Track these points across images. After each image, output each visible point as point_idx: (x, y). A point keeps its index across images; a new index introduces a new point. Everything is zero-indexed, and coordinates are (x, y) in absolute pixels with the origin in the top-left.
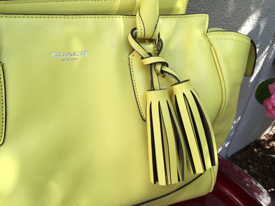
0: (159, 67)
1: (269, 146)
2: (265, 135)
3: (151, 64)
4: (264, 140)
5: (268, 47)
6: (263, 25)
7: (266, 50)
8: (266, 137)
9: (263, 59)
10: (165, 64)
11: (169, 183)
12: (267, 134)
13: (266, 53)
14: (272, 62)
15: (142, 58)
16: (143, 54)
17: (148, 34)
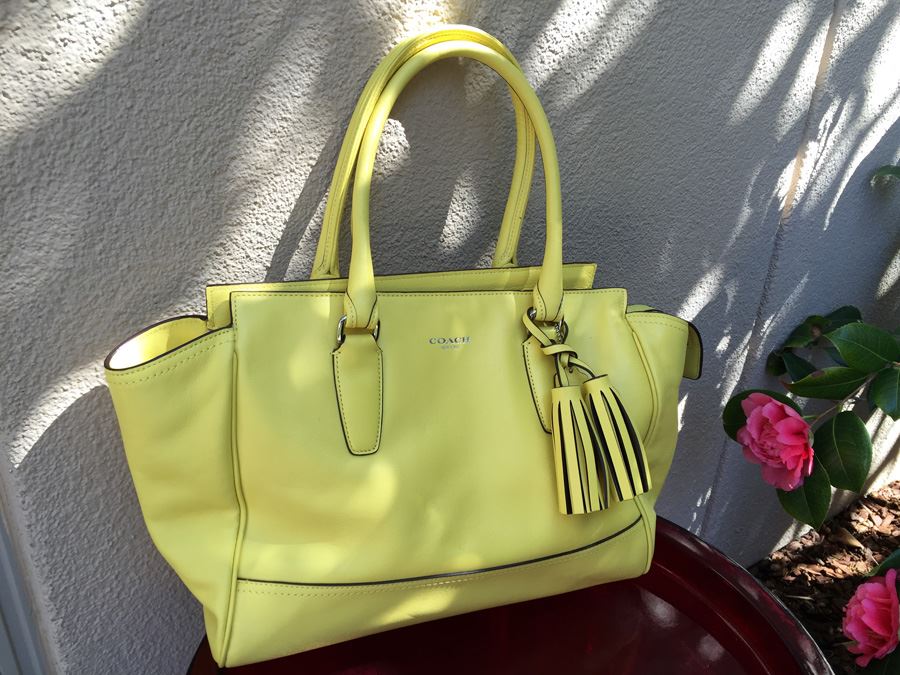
0: (565, 359)
1: (793, 575)
2: (780, 551)
3: (555, 355)
4: (778, 561)
5: (750, 333)
6: (731, 293)
7: (746, 341)
8: (786, 554)
9: (743, 359)
10: (573, 354)
11: (588, 511)
12: (784, 548)
13: (746, 347)
14: (764, 365)
15: (543, 346)
16: (545, 341)
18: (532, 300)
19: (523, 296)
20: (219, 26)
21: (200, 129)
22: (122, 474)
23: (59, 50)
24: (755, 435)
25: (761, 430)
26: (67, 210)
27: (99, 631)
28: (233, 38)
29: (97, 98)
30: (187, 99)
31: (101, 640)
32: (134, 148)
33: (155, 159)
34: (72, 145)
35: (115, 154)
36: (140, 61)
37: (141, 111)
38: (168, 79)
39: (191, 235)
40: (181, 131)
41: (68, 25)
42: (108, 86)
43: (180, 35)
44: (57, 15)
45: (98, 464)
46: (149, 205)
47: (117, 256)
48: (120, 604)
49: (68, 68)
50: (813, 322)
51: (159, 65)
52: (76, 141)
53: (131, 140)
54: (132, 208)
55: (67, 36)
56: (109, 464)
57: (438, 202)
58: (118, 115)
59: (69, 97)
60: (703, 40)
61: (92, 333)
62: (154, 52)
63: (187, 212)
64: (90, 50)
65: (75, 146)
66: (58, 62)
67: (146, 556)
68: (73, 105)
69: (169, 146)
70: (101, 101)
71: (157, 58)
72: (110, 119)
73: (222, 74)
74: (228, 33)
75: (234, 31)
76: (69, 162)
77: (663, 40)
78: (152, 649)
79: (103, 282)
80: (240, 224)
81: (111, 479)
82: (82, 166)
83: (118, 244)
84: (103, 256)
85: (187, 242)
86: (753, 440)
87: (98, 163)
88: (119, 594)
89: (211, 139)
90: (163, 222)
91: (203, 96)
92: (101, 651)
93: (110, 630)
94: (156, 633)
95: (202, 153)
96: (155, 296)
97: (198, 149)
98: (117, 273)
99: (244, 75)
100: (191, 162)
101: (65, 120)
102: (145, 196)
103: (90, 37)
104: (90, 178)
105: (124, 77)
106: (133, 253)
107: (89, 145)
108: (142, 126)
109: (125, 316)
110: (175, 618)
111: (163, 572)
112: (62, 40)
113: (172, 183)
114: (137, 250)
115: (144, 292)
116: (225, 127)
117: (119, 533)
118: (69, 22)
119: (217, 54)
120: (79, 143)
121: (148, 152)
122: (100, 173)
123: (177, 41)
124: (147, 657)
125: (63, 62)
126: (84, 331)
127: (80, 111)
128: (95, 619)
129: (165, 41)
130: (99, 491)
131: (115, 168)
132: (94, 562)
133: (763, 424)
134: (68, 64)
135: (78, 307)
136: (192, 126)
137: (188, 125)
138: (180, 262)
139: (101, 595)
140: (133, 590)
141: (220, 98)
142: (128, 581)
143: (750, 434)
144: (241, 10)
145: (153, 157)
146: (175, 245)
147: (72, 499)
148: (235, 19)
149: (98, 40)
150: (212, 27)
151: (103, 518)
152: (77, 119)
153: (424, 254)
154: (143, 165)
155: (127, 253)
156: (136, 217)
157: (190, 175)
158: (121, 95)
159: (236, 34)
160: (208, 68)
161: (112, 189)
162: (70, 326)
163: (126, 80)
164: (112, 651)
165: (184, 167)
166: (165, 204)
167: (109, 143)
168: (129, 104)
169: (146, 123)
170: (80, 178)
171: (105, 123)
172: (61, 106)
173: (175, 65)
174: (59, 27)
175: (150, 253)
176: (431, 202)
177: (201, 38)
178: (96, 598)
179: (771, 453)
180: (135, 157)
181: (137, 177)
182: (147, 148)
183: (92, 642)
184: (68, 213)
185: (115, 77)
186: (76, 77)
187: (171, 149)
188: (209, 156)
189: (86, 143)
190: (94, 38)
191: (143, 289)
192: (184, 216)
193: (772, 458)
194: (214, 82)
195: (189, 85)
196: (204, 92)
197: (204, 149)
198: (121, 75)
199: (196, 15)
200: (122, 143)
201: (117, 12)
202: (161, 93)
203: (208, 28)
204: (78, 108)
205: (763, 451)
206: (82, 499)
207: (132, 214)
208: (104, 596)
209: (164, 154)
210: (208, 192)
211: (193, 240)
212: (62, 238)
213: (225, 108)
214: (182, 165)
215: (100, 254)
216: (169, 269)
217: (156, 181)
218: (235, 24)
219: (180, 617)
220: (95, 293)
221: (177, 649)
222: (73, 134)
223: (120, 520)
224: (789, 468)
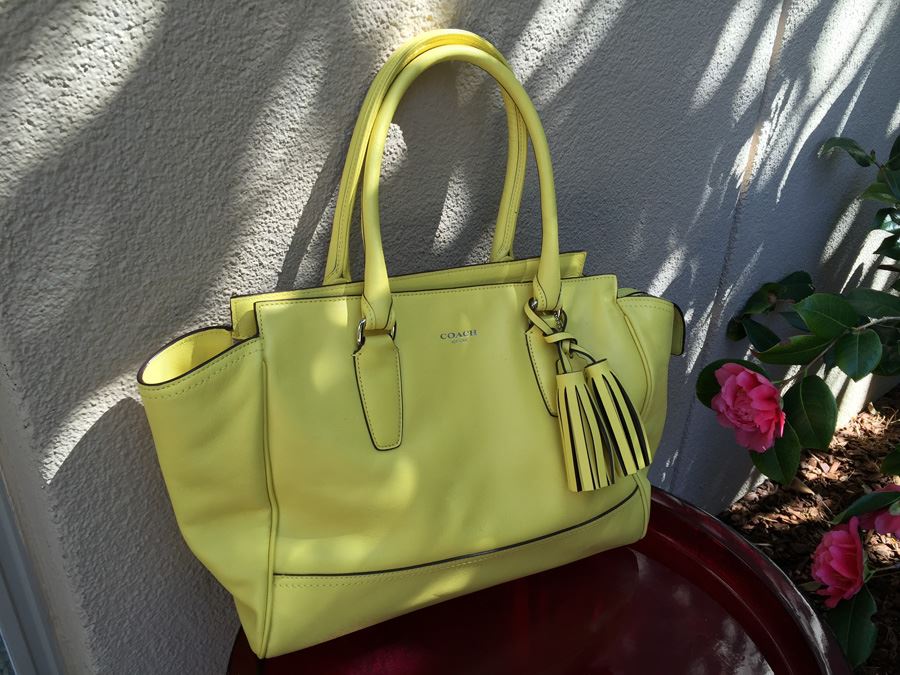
0: (566, 346)
1: (752, 523)
2: (739, 502)
3: (557, 343)
4: (737, 512)
5: (712, 303)
6: (694, 268)
7: (709, 310)
8: (744, 505)
10: (573, 341)
11: (597, 487)
12: (743, 498)
13: (709, 316)
14: (724, 331)
15: (545, 335)
16: (547, 330)
17: (551, 306)
18: (532, 291)
19: (523, 287)
20: (230, 43)
21: (214, 144)
22: (148, 481)
23: (80, 76)
24: (729, 403)
25: (735, 397)
26: (92, 231)
27: (128, 632)
28: (243, 55)
29: (117, 121)
30: (201, 116)
31: (130, 641)
32: (153, 167)
33: (174, 176)
34: (95, 168)
35: (136, 174)
36: (157, 82)
37: (159, 130)
38: (184, 98)
39: (208, 247)
40: (197, 148)
41: (87, 51)
42: (127, 108)
43: (194, 54)
44: (77, 42)
45: (125, 474)
46: (168, 222)
47: (140, 272)
48: (148, 606)
49: (89, 92)
50: (769, 288)
51: (175, 84)
52: (98, 164)
53: (151, 160)
54: (153, 225)
55: (87, 61)
56: (136, 472)
57: (434, 199)
58: (137, 136)
59: (91, 121)
60: (670, 29)
61: (118, 348)
62: (170, 72)
63: (203, 224)
64: (109, 74)
65: (98, 169)
66: (79, 87)
67: (171, 557)
68: (94, 129)
69: (185, 164)
70: (121, 123)
71: (173, 78)
72: (130, 140)
73: (234, 90)
74: (239, 50)
75: (244, 47)
76: (91, 185)
77: (635, 31)
78: (178, 644)
79: (126, 299)
80: (253, 233)
81: (138, 486)
82: (105, 188)
83: (140, 261)
84: (127, 273)
85: (205, 255)
86: (728, 407)
87: (120, 183)
88: (147, 596)
89: (225, 154)
90: (182, 236)
91: (216, 112)
92: (130, 652)
93: (139, 630)
94: (182, 630)
95: (217, 167)
96: (176, 308)
97: (213, 164)
98: (141, 288)
99: (254, 89)
100: (207, 177)
101: (88, 144)
102: (164, 213)
103: (108, 61)
104: (113, 199)
105: (142, 99)
106: (155, 269)
107: (111, 167)
108: (160, 145)
109: (148, 330)
110: (198, 614)
112: (82, 66)
113: (189, 198)
114: (158, 265)
115: (166, 305)
116: (238, 141)
117: (146, 537)
118: (89, 47)
119: (229, 71)
120: (101, 165)
121: (166, 170)
122: (122, 193)
123: (191, 60)
124: (173, 653)
125: (84, 87)
126: (110, 347)
127: (102, 134)
128: (124, 622)
129: (180, 60)
130: (127, 499)
131: (136, 187)
132: (123, 567)
133: (737, 392)
134: (89, 89)
135: (104, 324)
136: (207, 141)
137: (204, 141)
138: (198, 274)
139: (130, 599)
140: (159, 591)
141: (233, 113)
142: (154, 582)
143: (725, 402)
144: (250, 27)
145: (171, 174)
146: (194, 258)
147: (102, 509)
148: (245, 35)
149: (117, 63)
150: (224, 45)
151: (131, 525)
152: (98, 142)
153: (422, 250)
154: (161, 183)
155: (149, 268)
156: (156, 233)
157: (206, 189)
158: (140, 116)
159: (246, 50)
160: (220, 85)
161: (133, 207)
162: (98, 343)
163: (144, 102)
164: (140, 651)
165: (201, 182)
166: (184, 218)
167: (129, 163)
168: (148, 124)
169: (164, 142)
170: (103, 199)
171: (125, 144)
172: (84, 131)
173: (189, 84)
174: (79, 53)
175: (170, 267)
176: (428, 200)
177: (213, 57)
178: (125, 601)
179: (745, 418)
180: (154, 175)
181: (157, 194)
182: (166, 165)
183: (122, 643)
184: (93, 234)
185: (134, 99)
186: (97, 102)
187: (188, 166)
188: (223, 170)
189: (107, 165)
190: (113, 62)
191: (165, 302)
192: (201, 230)
193: (746, 422)
194: (227, 98)
195: (203, 102)
196: (218, 108)
197: (219, 164)
198: (139, 97)
199: (209, 34)
200: (142, 163)
201: (134, 35)
202: (178, 112)
203: (220, 46)
204: (99, 131)
205: (737, 416)
206: (111, 508)
207: (153, 231)
208: (133, 600)
209: (182, 171)
210: (223, 205)
211: (210, 252)
212: (88, 259)
213: (238, 123)
214: (198, 180)
215: (124, 272)
216: (188, 281)
217: (175, 198)
218: (245, 40)
220: (120, 310)
221: (201, 643)
222: (96, 157)
223: (147, 525)
224: (763, 431)
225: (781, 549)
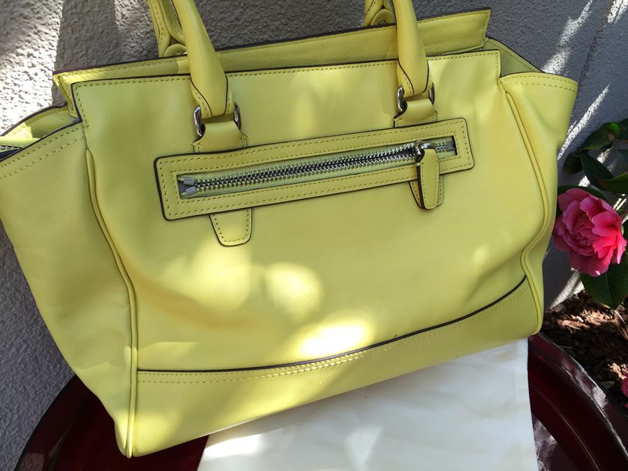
24: (569, 227)
25: (575, 222)
50: (606, 126)
78: (9, 415)
86: (566, 231)
94: (11, 402)
110: (28, 388)
111: (10, 349)
133: (579, 216)
179: (583, 243)
193: (584, 247)
205: (575, 240)
219: (33, 387)
224: (600, 257)
225: (582, 353)
